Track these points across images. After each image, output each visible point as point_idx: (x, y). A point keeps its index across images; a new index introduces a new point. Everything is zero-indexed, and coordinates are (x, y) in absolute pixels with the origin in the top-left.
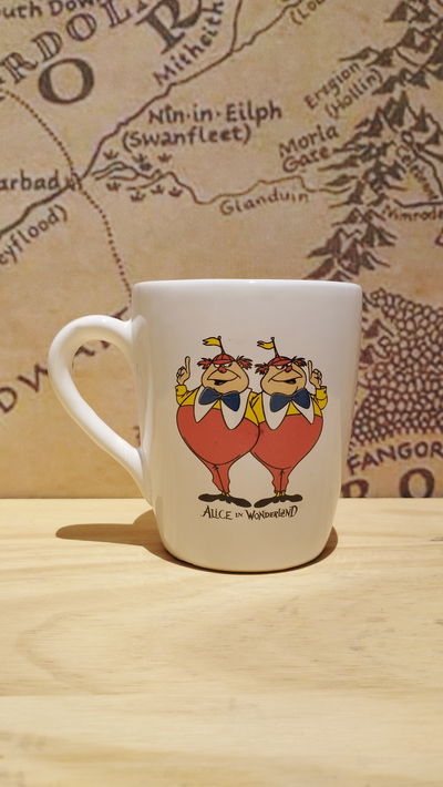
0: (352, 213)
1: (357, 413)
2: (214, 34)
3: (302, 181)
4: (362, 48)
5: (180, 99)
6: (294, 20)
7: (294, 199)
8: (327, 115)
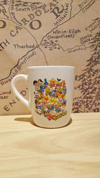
0: (95, 52)
1: (97, 94)
2: (66, 15)
3: (85, 46)
4: (96, 18)
5: (60, 28)
6: (83, 12)
7: (83, 49)
8: (90, 32)
